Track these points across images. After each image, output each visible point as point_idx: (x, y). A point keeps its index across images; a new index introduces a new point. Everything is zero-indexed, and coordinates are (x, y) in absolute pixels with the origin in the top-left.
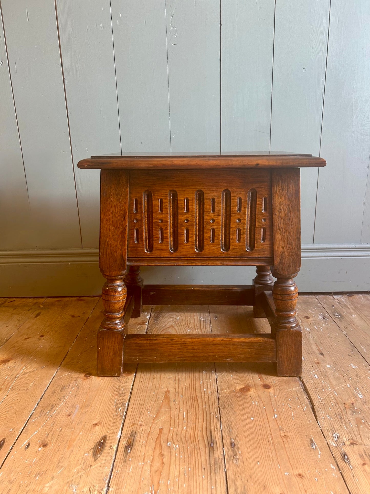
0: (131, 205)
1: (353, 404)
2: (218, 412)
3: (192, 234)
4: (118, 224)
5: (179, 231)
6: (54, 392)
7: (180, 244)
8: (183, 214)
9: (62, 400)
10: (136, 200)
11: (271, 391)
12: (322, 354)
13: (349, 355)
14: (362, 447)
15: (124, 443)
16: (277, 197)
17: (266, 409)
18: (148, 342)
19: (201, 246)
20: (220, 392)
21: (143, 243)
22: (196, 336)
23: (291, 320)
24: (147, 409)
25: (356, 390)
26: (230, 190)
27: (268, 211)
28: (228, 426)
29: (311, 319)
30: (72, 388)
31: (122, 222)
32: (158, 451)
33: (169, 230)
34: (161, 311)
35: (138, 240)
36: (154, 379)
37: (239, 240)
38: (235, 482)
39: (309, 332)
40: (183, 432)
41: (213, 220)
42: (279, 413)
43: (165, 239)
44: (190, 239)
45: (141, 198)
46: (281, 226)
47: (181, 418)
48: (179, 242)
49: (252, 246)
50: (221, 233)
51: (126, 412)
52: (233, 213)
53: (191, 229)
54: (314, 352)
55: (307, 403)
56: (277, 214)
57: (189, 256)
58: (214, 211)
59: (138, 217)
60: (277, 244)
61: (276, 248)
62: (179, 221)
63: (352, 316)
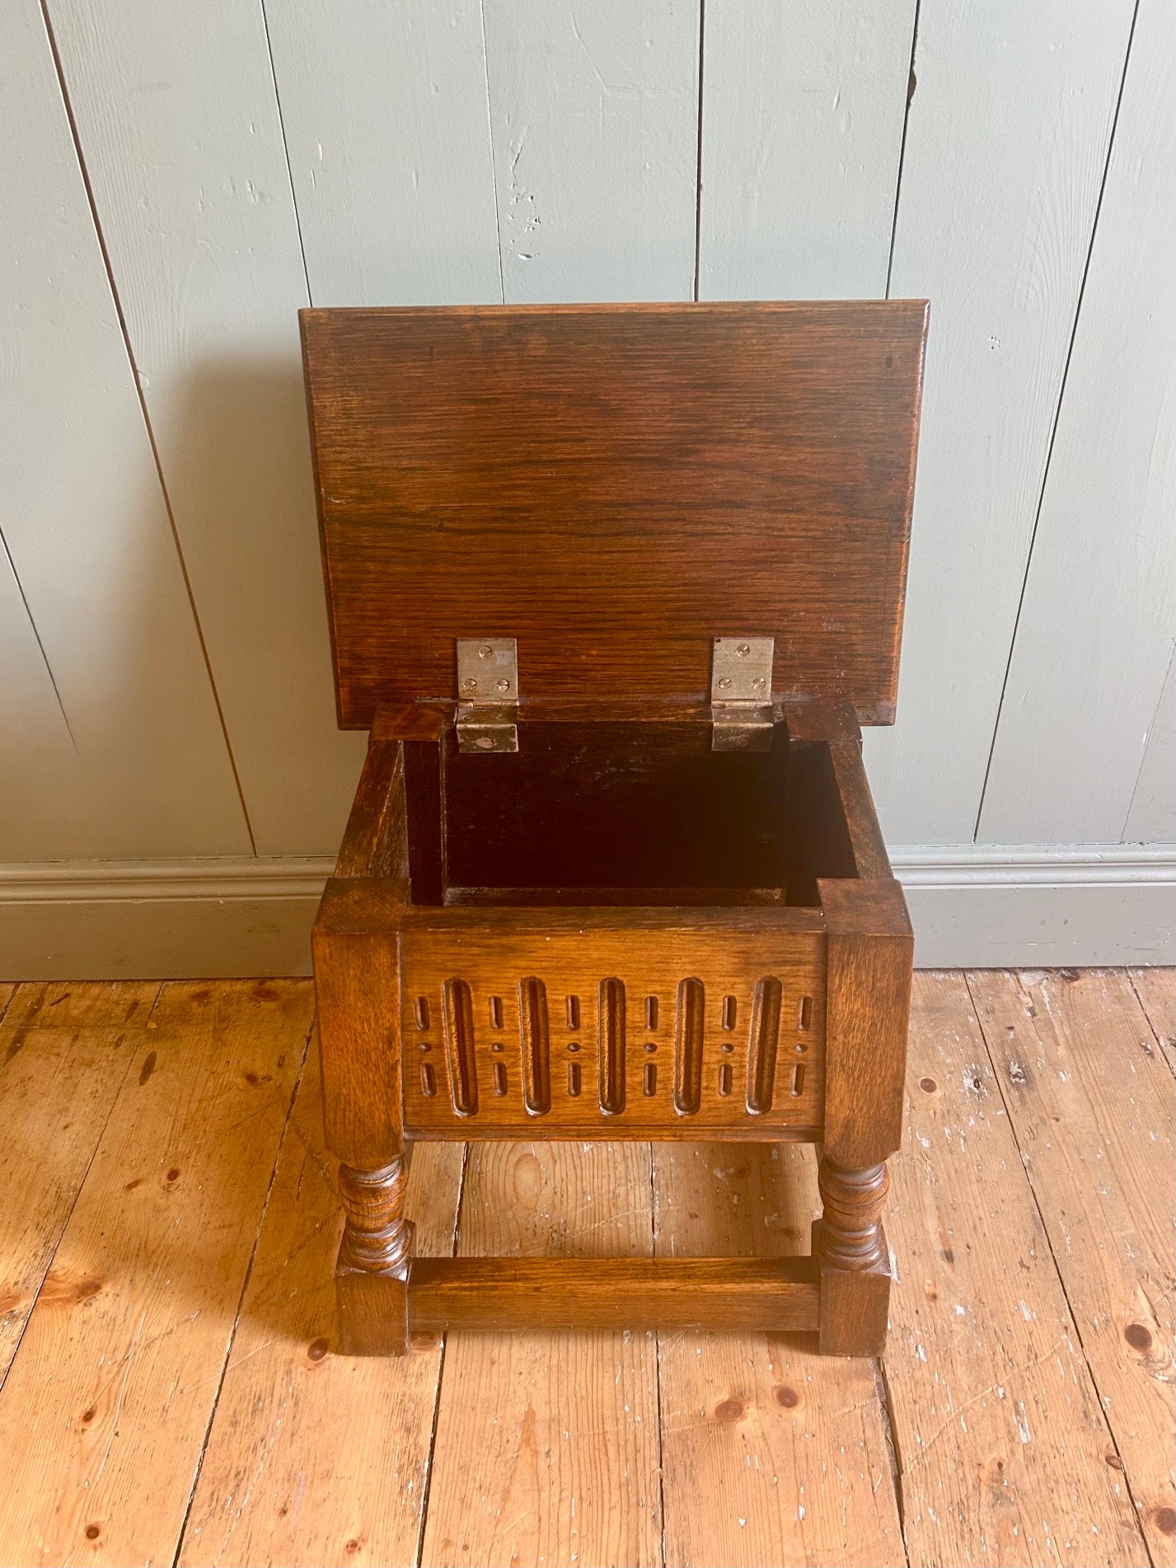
0: (407, 1014)
1: (1000, 1465)
2: (659, 1495)
3: (590, 1076)
4: (374, 1058)
5: (553, 1070)
6: (234, 1423)
7: (557, 1098)
8: (562, 1032)
9: (260, 1452)
10: (422, 1001)
11: (798, 1415)
12: (949, 1256)
13: (1022, 1264)
16: (841, 1000)
17: (780, 1484)
18: (474, 1293)
19: (617, 1100)
20: (665, 1417)
21: (447, 1096)
24: (477, 1485)
25: (1018, 1413)
26: (702, 979)
27: (812, 1028)
28: (681, 1549)
29: (938, 1094)
30: (280, 1404)
31: (384, 1052)
33: (523, 1069)
35: (432, 1090)
36: (493, 1363)
37: (727, 1088)
39: (925, 1157)
41: (653, 1048)
42: (809, 1502)
43: (512, 1086)
44: (584, 1088)
45: (437, 997)
46: (851, 1064)
47: (564, 1518)
48: (553, 1093)
49: (763, 1100)
50: (673, 1074)
51: (427, 1498)
52: (711, 1032)
53: (585, 1067)
54: (929, 1248)
55: (885, 1464)
56: (840, 1038)
57: (581, 1122)
58: (653, 1026)
59: (431, 1038)
60: (837, 1102)
61: (830, 1109)
62: (552, 1048)
63: (1058, 1077)
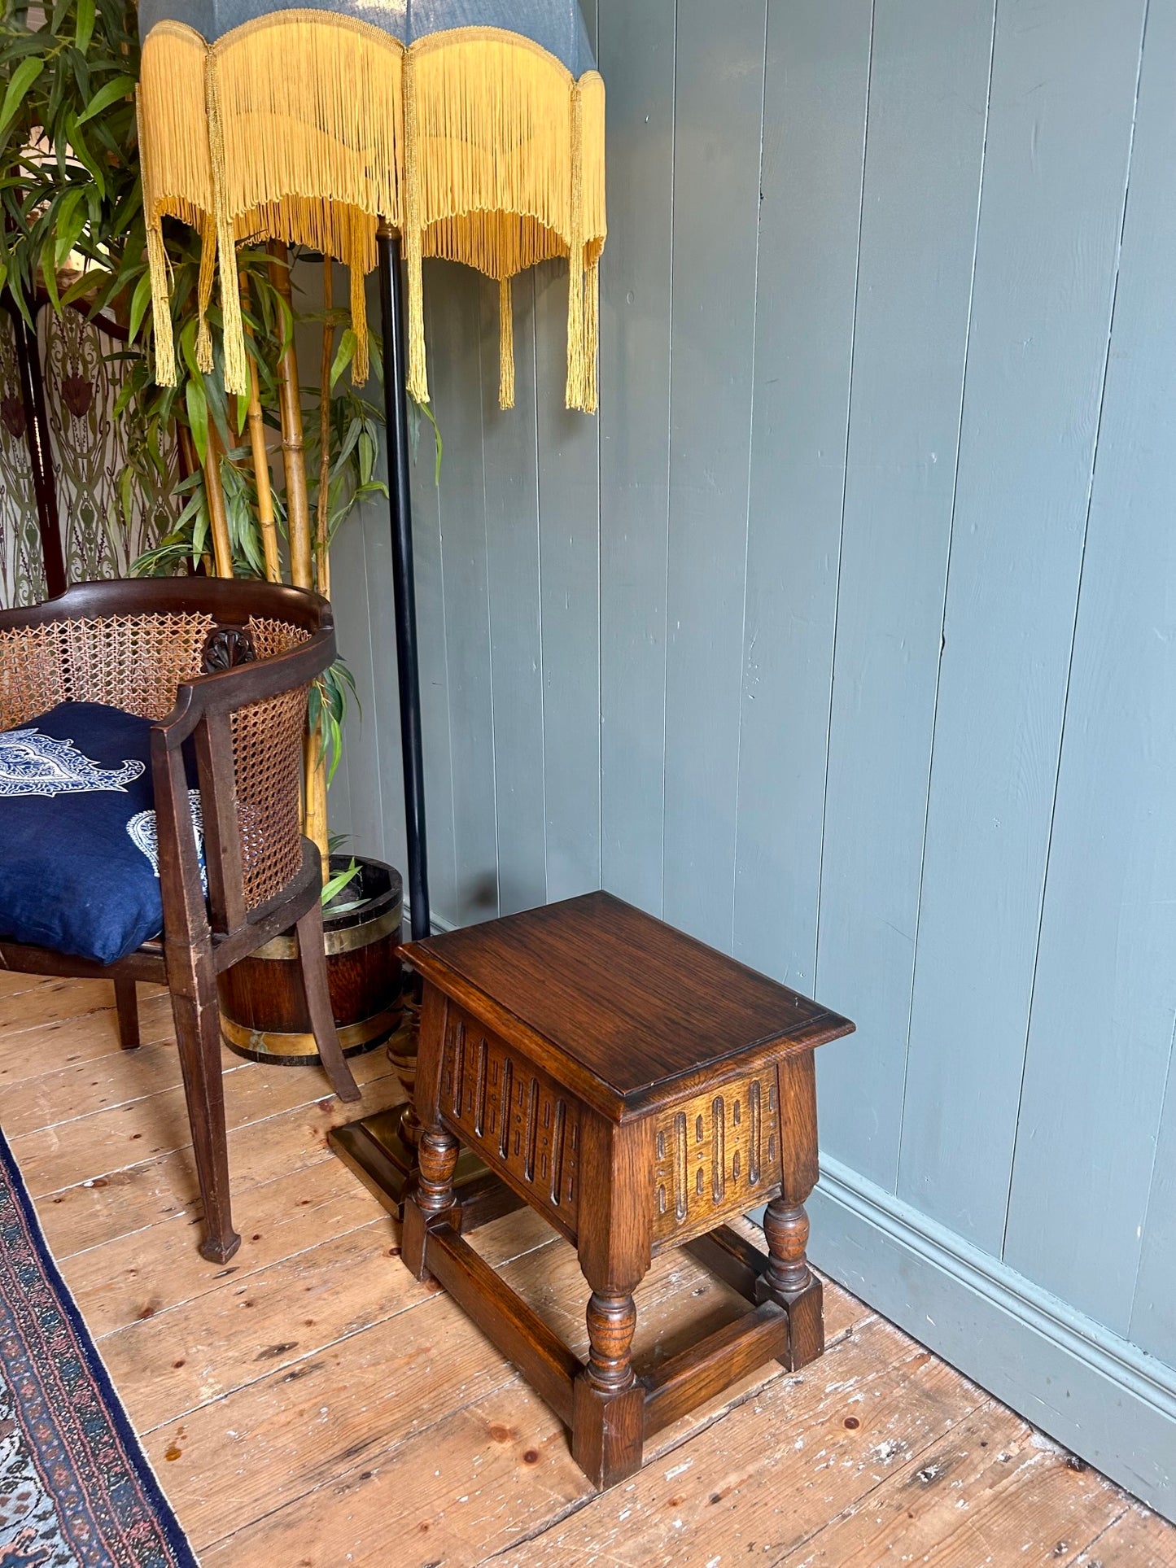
0: (446, 1033)
5: (487, 1108)
8: (491, 1083)
9: (331, 1264)
10: (452, 1029)
11: (525, 1468)
12: (716, 1499)
13: (750, 1545)
15: (297, 1368)
17: (473, 1480)
19: (506, 1152)
24: (374, 1350)
30: (359, 1256)
33: (477, 1100)
35: (449, 1090)
36: (444, 1318)
37: (544, 1174)
38: (301, 1508)
41: (520, 1119)
42: (473, 1500)
45: (456, 1029)
46: (589, 1191)
47: (382, 1394)
49: (557, 1198)
55: (530, 1529)
58: (521, 1102)
59: (452, 1057)
61: (580, 1224)
63: (958, 1501)
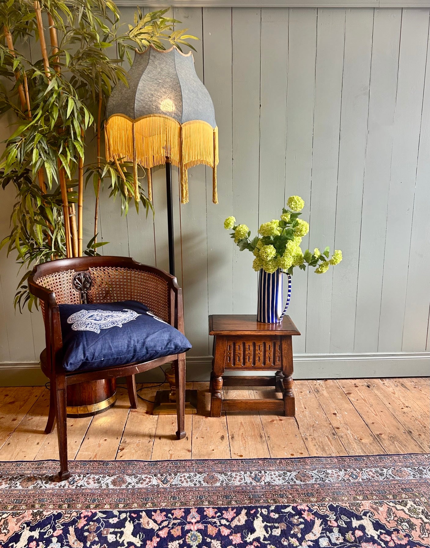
0: (227, 348)
1: (313, 425)
2: (262, 428)
3: (251, 359)
4: (222, 355)
6: (196, 423)
7: (246, 362)
8: (247, 351)
9: (201, 425)
10: (229, 346)
11: (283, 421)
12: (305, 408)
14: (312, 437)
15: (230, 437)
16: (284, 345)
17: (280, 427)
19: (254, 363)
20: (262, 422)
21: (231, 362)
22: (252, 400)
23: (291, 393)
26: (266, 342)
27: (280, 350)
28: (267, 432)
29: (303, 393)
31: (224, 354)
32: (243, 439)
33: (242, 357)
34: (228, 389)
35: (229, 361)
36: (234, 418)
37: (269, 361)
38: (270, 445)
39: (301, 399)
40: (251, 434)
41: (259, 353)
42: (285, 428)
43: (240, 360)
44: (250, 361)
45: (231, 345)
47: (249, 430)
49: (274, 363)
50: (262, 358)
52: (267, 351)
53: (250, 357)
54: (302, 408)
55: (296, 425)
56: (284, 351)
57: (249, 367)
58: (259, 350)
59: (230, 352)
61: (283, 364)
62: (246, 354)
63: (324, 391)
